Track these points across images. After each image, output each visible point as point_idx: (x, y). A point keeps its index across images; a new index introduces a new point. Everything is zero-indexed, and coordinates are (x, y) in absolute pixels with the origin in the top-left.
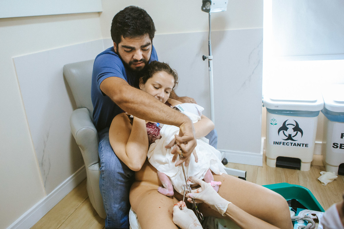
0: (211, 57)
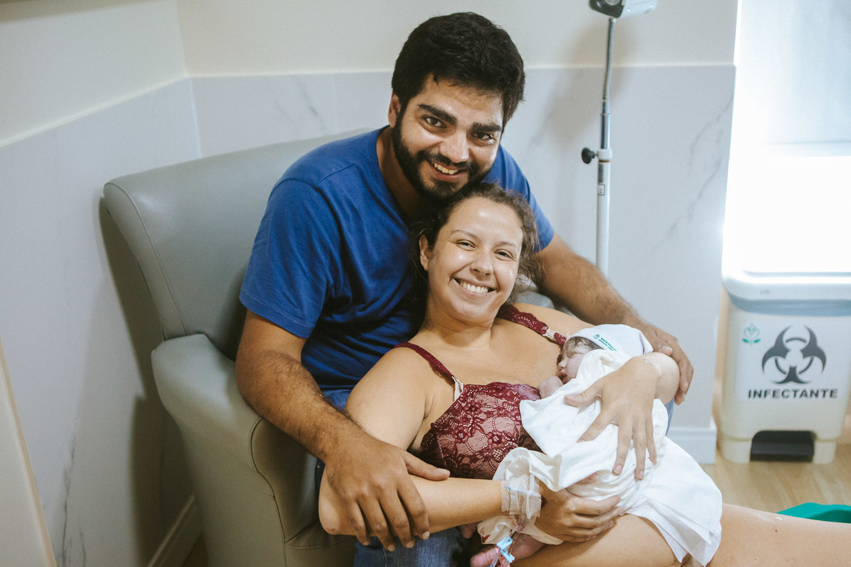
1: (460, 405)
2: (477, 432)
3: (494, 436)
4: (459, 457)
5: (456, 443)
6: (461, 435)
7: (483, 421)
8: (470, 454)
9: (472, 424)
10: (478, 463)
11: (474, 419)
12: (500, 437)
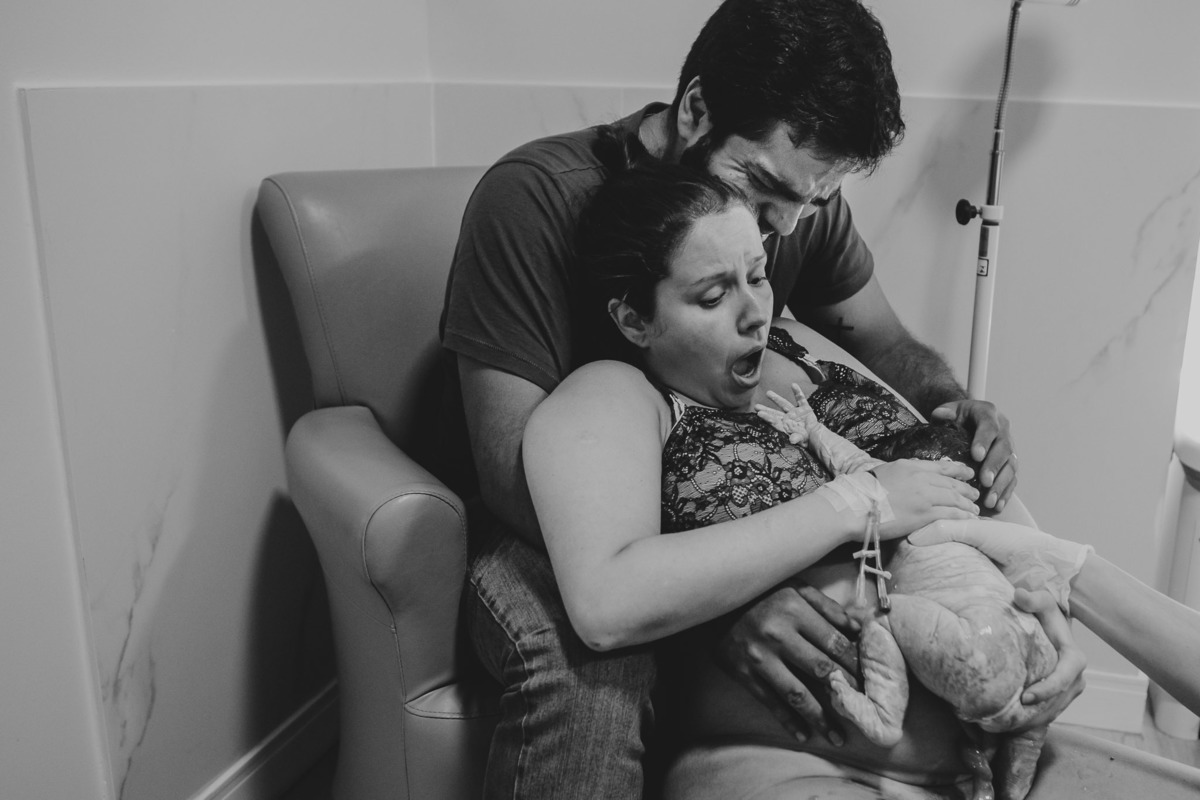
0: (994, 212)
1: (685, 430)
2: (711, 463)
3: (734, 467)
4: (679, 503)
5: (676, 481)
6: (686, 470)
7: (718, 448)
8: (697, 495)
9: (702, 453)
10: (709, 509)
11: (705, 446)
12: (744, 469)
